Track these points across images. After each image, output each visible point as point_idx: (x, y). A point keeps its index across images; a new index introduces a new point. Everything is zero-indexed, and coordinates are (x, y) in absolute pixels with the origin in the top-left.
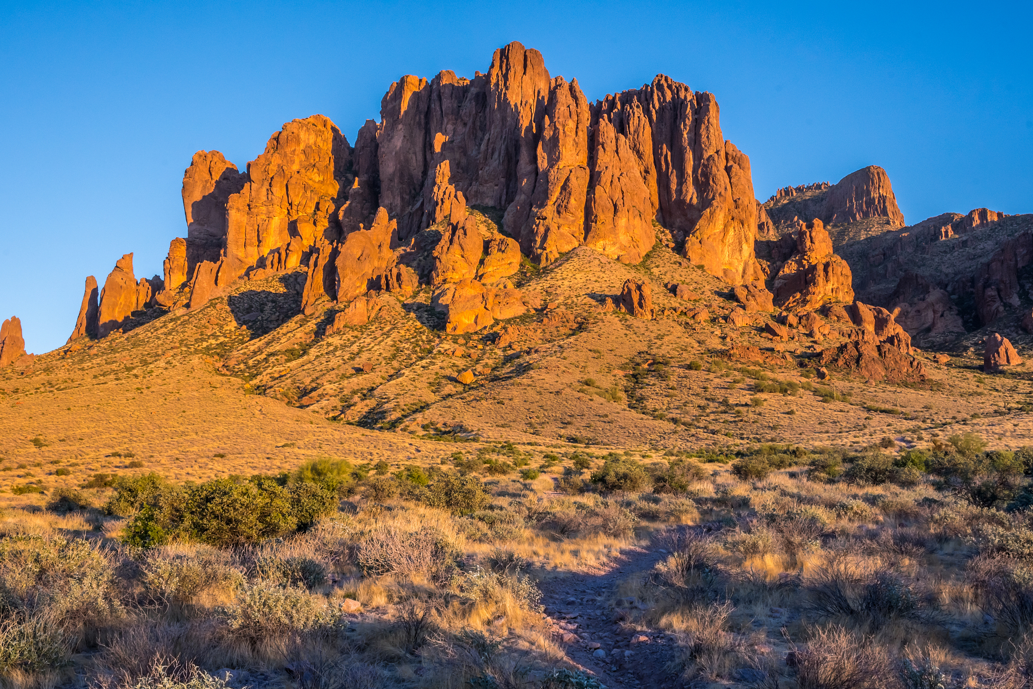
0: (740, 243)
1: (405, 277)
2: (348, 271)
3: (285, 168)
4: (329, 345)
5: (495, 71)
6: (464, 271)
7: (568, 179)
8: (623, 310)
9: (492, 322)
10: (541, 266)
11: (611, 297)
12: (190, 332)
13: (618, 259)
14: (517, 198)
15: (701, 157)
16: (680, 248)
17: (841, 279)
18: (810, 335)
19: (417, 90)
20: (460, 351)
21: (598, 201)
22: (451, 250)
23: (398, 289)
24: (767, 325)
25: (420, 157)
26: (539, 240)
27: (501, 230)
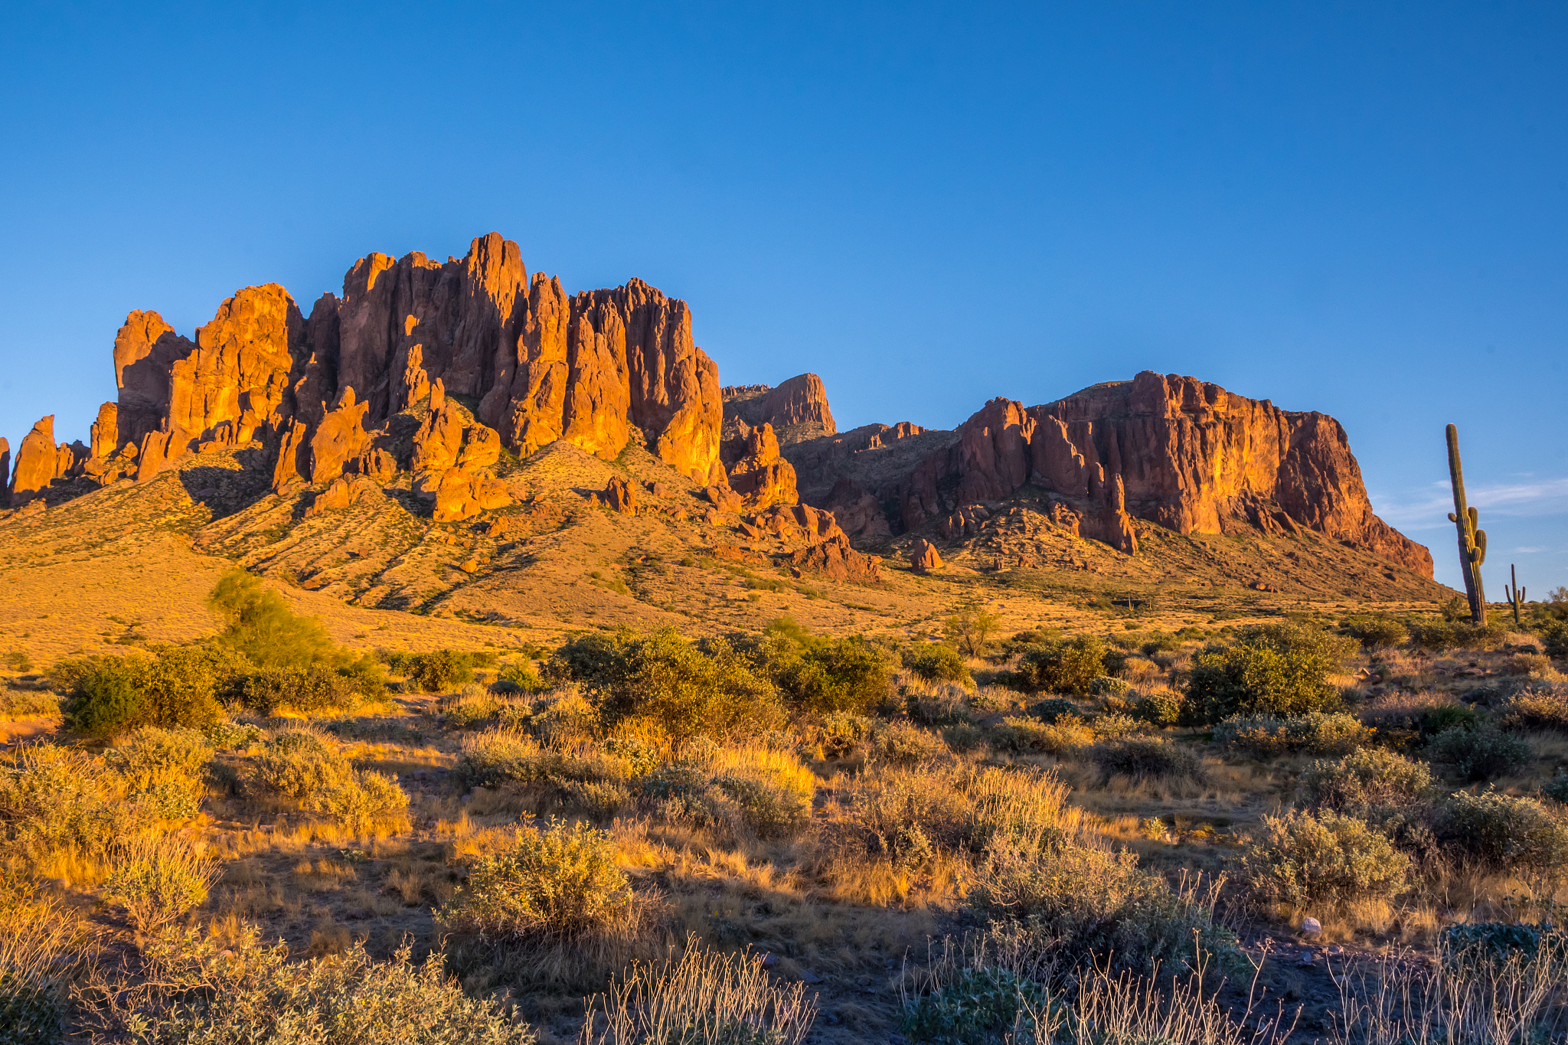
0: (708, 445)
1: (383, 461)
2: (324, 452)
3: (237, 336)
4: (311, 527)
5: (473, 259)
6: (444, 459)
7: (548, 374)
8: (608, 505)
9: (480, 511)
10: (521, 457)
11: (595, 492)
12: (142, 506)
13: (595, 454)
14: (495, 388)
15: (673, 361)
16: (652, 447)
17: (788, 481)
18: (777, 536)
19: (385, 269)
20: (453, 539)
21: (577, 397)
22: (432, 436)
23: (377, 474)
24: (740, 525)
25: (385, 336)
26: (518, 431)
27: (477, 420)
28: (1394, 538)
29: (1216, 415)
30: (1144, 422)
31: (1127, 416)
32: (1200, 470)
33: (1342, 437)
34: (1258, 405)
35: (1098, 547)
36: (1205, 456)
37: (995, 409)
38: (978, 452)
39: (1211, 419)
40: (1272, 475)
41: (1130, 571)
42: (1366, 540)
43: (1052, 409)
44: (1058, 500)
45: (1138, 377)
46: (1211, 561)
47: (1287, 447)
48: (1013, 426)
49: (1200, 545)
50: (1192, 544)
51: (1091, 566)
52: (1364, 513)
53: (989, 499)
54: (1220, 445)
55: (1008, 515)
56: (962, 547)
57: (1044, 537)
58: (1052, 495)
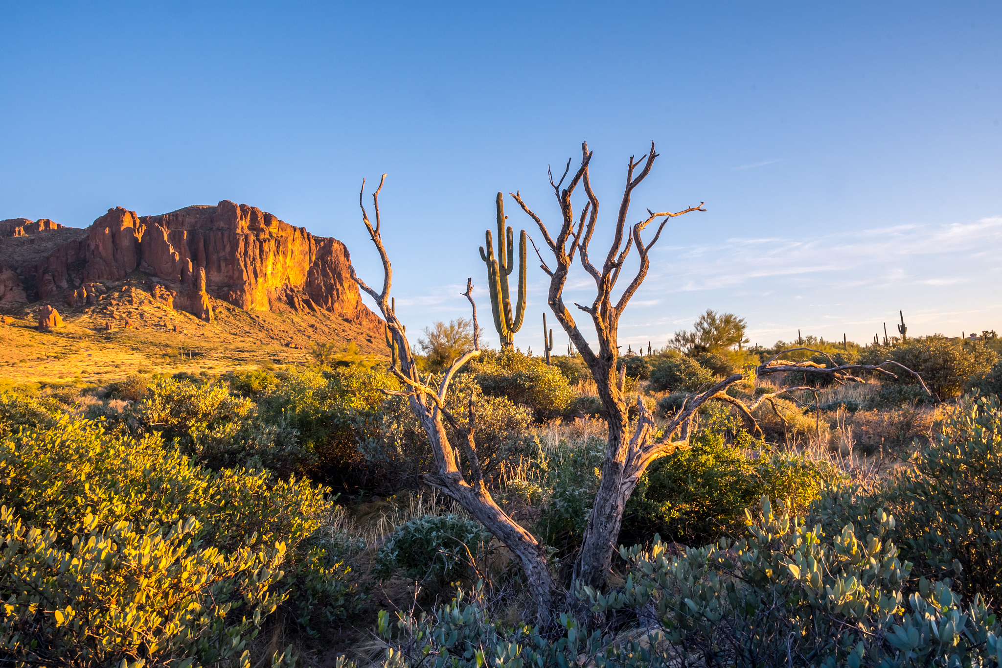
28: (373, 318)
29: (270, 234)
30: (223, 235)
31: (211, 229)
32: (258, 269)
33: (347, 254)
34: (297, 230)
35: (186, 316)
36: (261, 260)
37: (116, 215)
38: (101, 245)
39: (267, 236)
40: (304, 275)
41: (207, 333)
42: (358, 318)
43: (159, 220)
44: (158, 283)
45: (220, 203)
46: (262, 328)
47: (314, 258)
48: (128, 228)
49: (255, 318)
50: (250, 317)
51: (179, 329)
52: (357, 302)
53: (107, 279)
54: (272, 254)
55: (121, 291)
56: (83, 313)
57: (146, 308)
58: (155, 279)
